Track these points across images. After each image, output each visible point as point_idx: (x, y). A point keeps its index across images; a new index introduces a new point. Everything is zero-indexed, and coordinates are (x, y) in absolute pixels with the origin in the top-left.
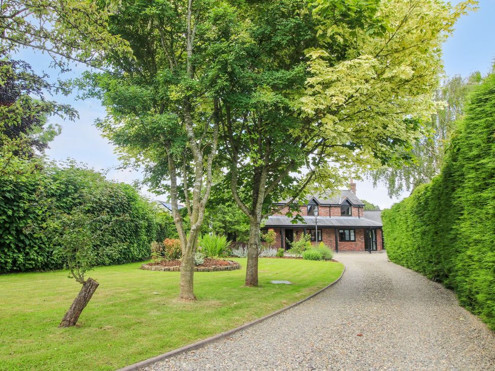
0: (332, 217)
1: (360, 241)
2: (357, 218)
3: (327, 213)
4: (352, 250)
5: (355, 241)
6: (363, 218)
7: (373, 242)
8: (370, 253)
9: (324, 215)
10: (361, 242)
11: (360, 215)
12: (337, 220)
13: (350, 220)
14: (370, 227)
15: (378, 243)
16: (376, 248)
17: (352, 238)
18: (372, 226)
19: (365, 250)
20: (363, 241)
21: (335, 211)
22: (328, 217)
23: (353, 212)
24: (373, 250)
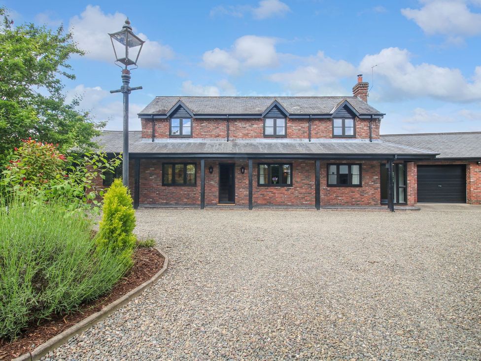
0: (313, 140)
1: (370, 186)
2: (367, 141)
3: (304, 132)
4: (353, 204)
5: (360, 186)
6: (379, 141)
7: (398, 188)
8: (393, 210)
9: (299, 137)
10: (373, 188)
11: (373, 135)
12: (323, 145)
13: (351, 145)
14: (394, 155)
15: (409, 189)
16: (405, 199)
17: (355, 180)
18: (399, 155)
19: (382, 204)
20: (378, 185)
21: (321, 128)
22: (306, 141)
23: (357, 130)
24: (398, 203)
